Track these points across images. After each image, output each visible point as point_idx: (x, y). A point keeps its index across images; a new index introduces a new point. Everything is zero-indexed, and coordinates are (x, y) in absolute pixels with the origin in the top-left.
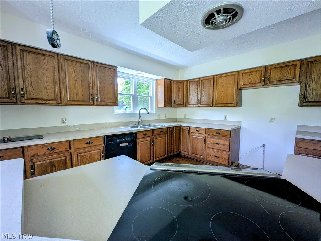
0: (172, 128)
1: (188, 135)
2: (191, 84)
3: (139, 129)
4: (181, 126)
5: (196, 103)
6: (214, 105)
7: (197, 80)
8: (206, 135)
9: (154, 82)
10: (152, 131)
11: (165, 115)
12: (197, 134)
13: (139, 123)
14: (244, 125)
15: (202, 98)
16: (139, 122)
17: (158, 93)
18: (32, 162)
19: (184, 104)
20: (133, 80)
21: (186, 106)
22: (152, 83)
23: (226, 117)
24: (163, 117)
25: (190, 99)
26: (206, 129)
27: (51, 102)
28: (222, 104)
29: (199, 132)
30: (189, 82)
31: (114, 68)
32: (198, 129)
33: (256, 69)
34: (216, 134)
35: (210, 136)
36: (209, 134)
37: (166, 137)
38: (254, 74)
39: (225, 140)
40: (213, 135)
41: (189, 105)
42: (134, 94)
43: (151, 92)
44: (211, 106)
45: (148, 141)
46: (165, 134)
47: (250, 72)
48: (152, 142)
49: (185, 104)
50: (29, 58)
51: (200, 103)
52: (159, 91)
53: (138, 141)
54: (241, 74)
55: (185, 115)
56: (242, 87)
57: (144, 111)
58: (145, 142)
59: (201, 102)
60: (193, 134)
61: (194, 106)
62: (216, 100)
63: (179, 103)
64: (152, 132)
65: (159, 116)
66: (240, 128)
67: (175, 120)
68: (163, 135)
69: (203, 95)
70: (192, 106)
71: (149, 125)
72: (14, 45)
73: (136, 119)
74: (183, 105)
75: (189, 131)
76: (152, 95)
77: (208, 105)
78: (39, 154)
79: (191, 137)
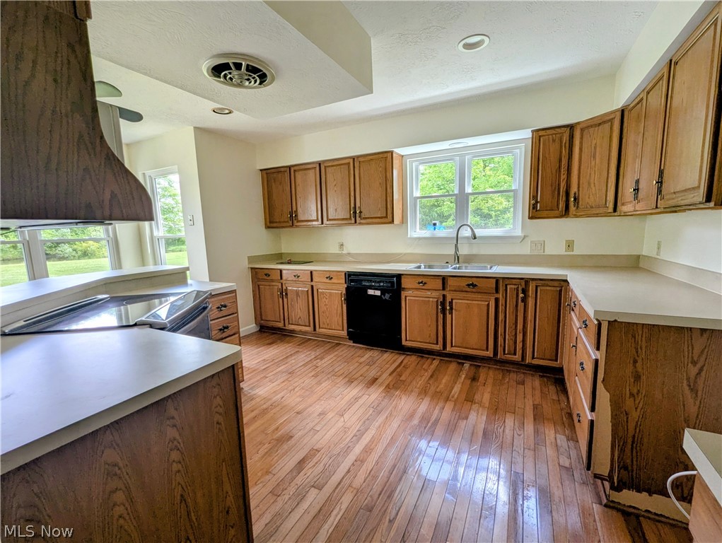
0: (518, 282)
4: (566, 281)
9: (524, 145)
10: (444, 278)
11: (570, 243)
20: (458, 159)
21: (617, 211)
22: (518, 152)
31: (385, 155)
37: (492, 304)
42: (458, 191)
43: (518, 176)
44: (654, 205)
45: (431, 299)
46: (488, 294)
48: (443, 304)
49: (610, 204)
51: (636, 196)
53: (403, 294)
58: (421, 299)
63: (591, 201)
65: (538, 244)
68: (479, 296)
74: (605, 206)
76: (517, 186)
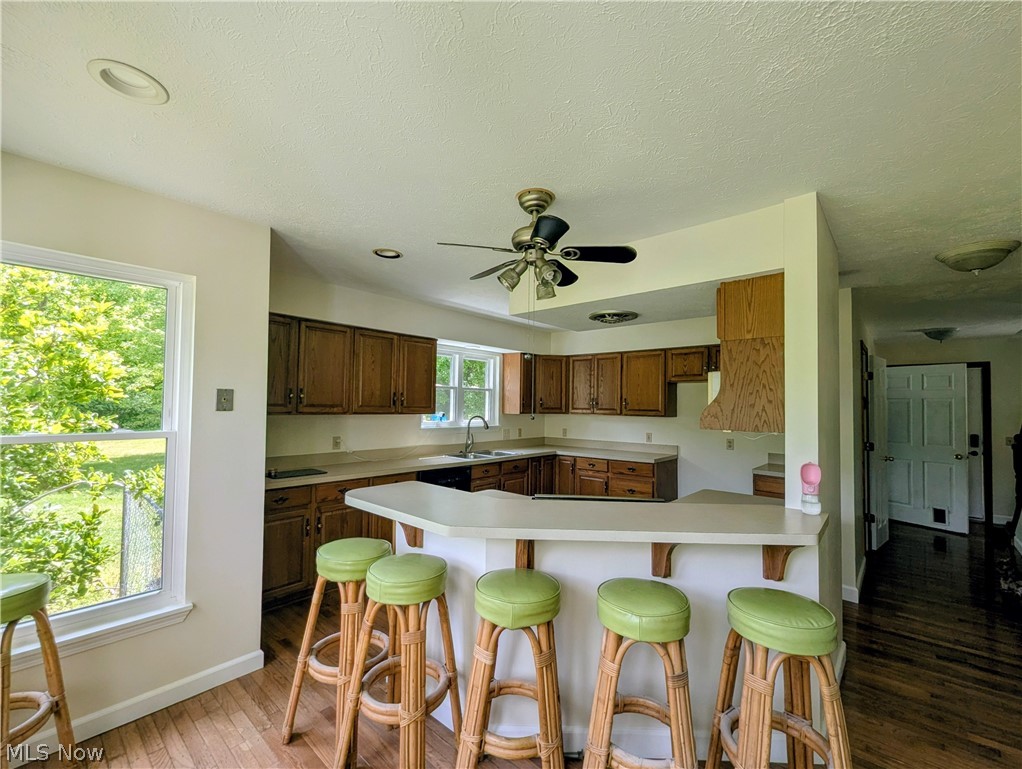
0: (536, 459)
1: (571, 476)
2: (577, 364)
3: (470, 459)
4: (556, 456)
5: (587, 406)
6: (624, 411)
7: (590, 357)
8: (609, 474)
9: (498, 358)
10: (500, 464)
11: (520, 430)
12: (591, 473)
13: (467, 448)
14: (683, 455)
15: (601, 395)
16: (467, 446)
17: (506, 383)
18: (320, 511)
19: (562, 406)
20: (457, 356)
21: (567, 412)
22: (492, 361)
23: (649, 437)
24: (514, 436)
25: (575, 396)
26: (608, 461)
27: (335, 410)
28: (639, 410)
29: (595, 468)
30: (574, 361)
31: (432, 342)
32: (592, 463)
33: (694, 350)
34: (626, 472)
35: (616, 476)
36: (615, 471)
37: (526, 479)
38: (692, 357)
39: (645, 483)
40: (622, 473)
41: (573, 409)
42: (457, 385)
43: (492, 379)
44: (619, 412)
45: (492, 486)
46: (524, 472)
47: (686, 354)
48: (499, 487)
49: (564, 409)
50: (315, 339)
51: (595, 406)
52: (508, 377)
53: (472, 485)
54: (670, 355)
55: (565, 431)
56: (673, 379)
57: (477, 422)
59: (597, 404)
60: (582, 473)
61: (584, 411)
62: (629, 401)
63: (552, 405)
64: (497, 467)
65: (507, 432)
66: (676, 460)
67: (540, 442)
68: (519, 475)
69: (601, 390)
70: (580, 411)
71: (489, 453)
72: (300, 320)
73: (462, 440)
74: (561, 408)
75: (574, 465)
76: (491, 387)
77: (611, 411)
78: (330, 498)
79: (577, 480)
